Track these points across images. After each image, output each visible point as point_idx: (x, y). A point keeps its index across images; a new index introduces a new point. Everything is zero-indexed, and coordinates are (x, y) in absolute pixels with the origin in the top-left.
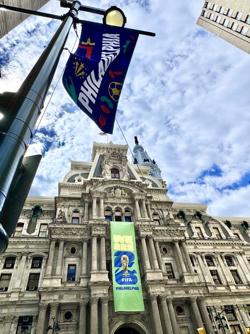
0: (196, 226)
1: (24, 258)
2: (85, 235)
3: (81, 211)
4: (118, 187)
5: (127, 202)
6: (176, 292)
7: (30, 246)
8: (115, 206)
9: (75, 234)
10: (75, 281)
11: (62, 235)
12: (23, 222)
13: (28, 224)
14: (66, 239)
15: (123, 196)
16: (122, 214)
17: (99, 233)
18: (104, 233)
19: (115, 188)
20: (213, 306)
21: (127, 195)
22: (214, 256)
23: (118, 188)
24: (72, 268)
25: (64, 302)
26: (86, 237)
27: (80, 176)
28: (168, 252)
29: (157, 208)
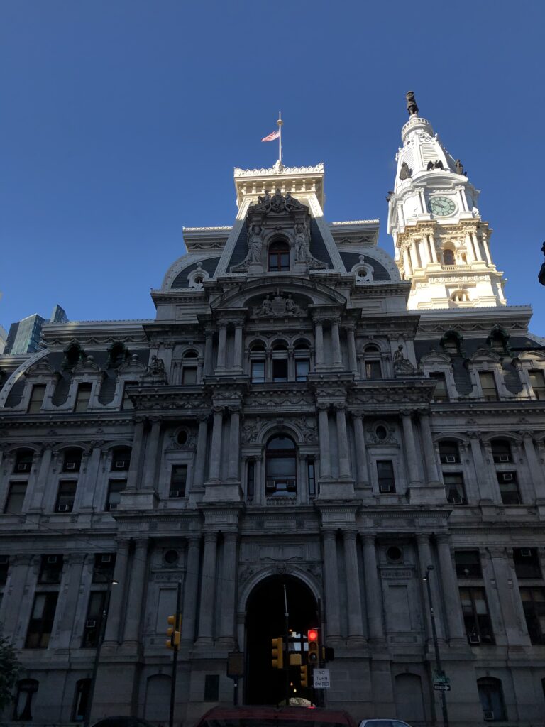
0: (481, 370)
1: (96, 452)
2: (202, 408)
3: (201, 354)
4: (278, 293)
5: (298, 328)
6: (385, 523)
7: (107, 430)
9: (182, 407)
10: (184, 496)
11: (155, 409)
12: (90, 381)
13: (99, 385)
14: (163, 417)
15: (291, 313)
16: (289, 357)
17: (227, 403)
18: (238, 403)
20: (487, 549)
21: (299, 310)
22: (514, 440)
23: (276, 296)
24: (179, 472)
25: (159, 535)
26: (205, 411)
27: (199, 269)
28: (387, 437)
29: (375, 334)
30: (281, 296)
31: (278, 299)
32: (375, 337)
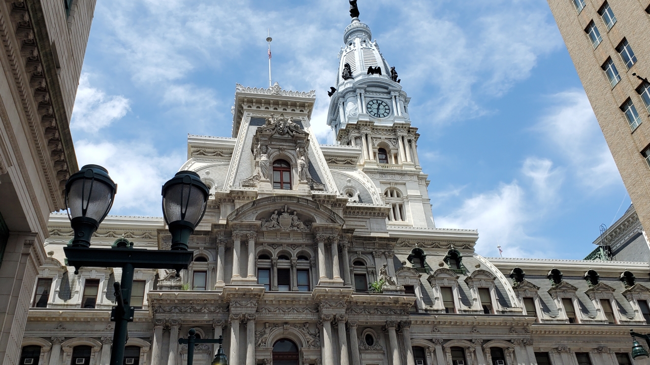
1: (107, 348)
2: (218, 313)
3: (211, 259)
5: (301, 241)
8: (278, 250)
11: (174, 313)
12: (97, 278)
13: (106, 283)
15: (296, 228)
16: (292, 266)
17: (243, 311)
18: (253, 310)
21: (303, 226)
23: (284, 212)
27: (207, 176)
28: (374, 344)
29: (363, 250)
30: (288, 212)
31: (285, 215)
32: (363, 253)
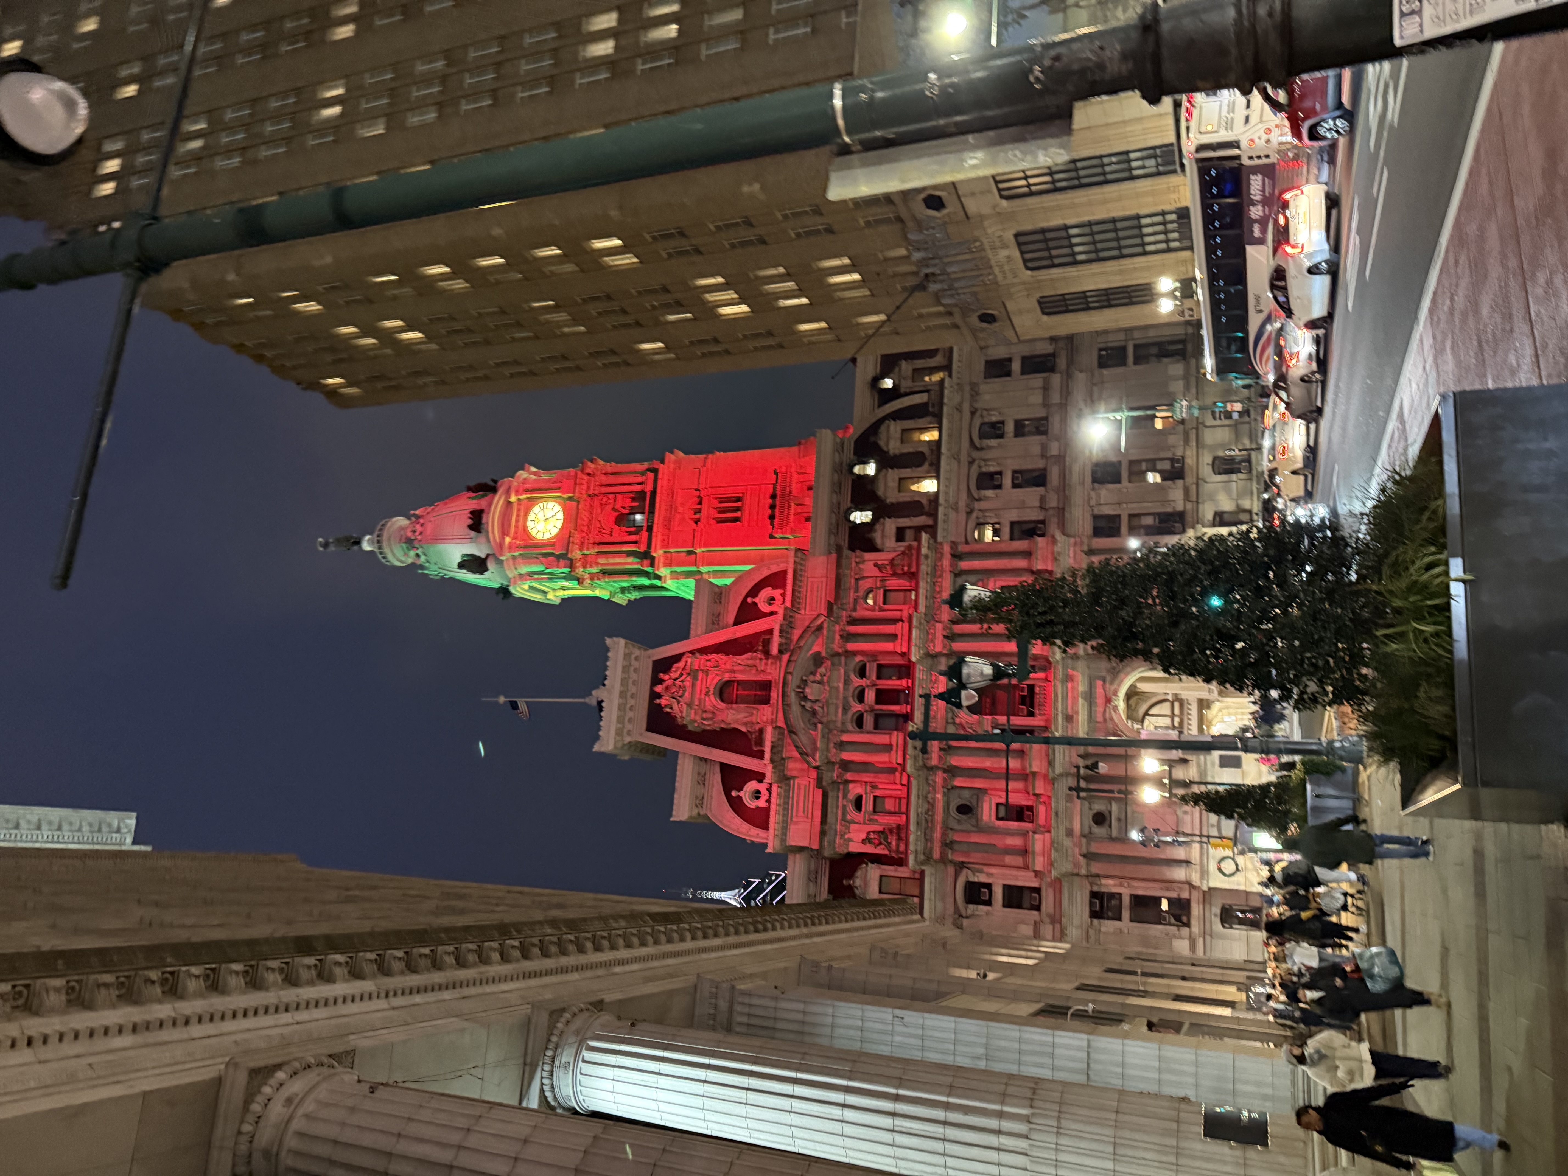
0: (896, 491)
2: (936, 781)
3: (859, 790)
4: (800, 690)
5: (842, 671)
8: (852, 702)
9: (932, 805)
10: (1033, 806)
15: (825, 679)
19: (805, 698)
21: (823, 670)
22: (978, 468)
23: (803, 692)
24: (1002, 813)
26: (939, 777)
27: (741, 792)
30: (804, 688)
31: (807, 691)
